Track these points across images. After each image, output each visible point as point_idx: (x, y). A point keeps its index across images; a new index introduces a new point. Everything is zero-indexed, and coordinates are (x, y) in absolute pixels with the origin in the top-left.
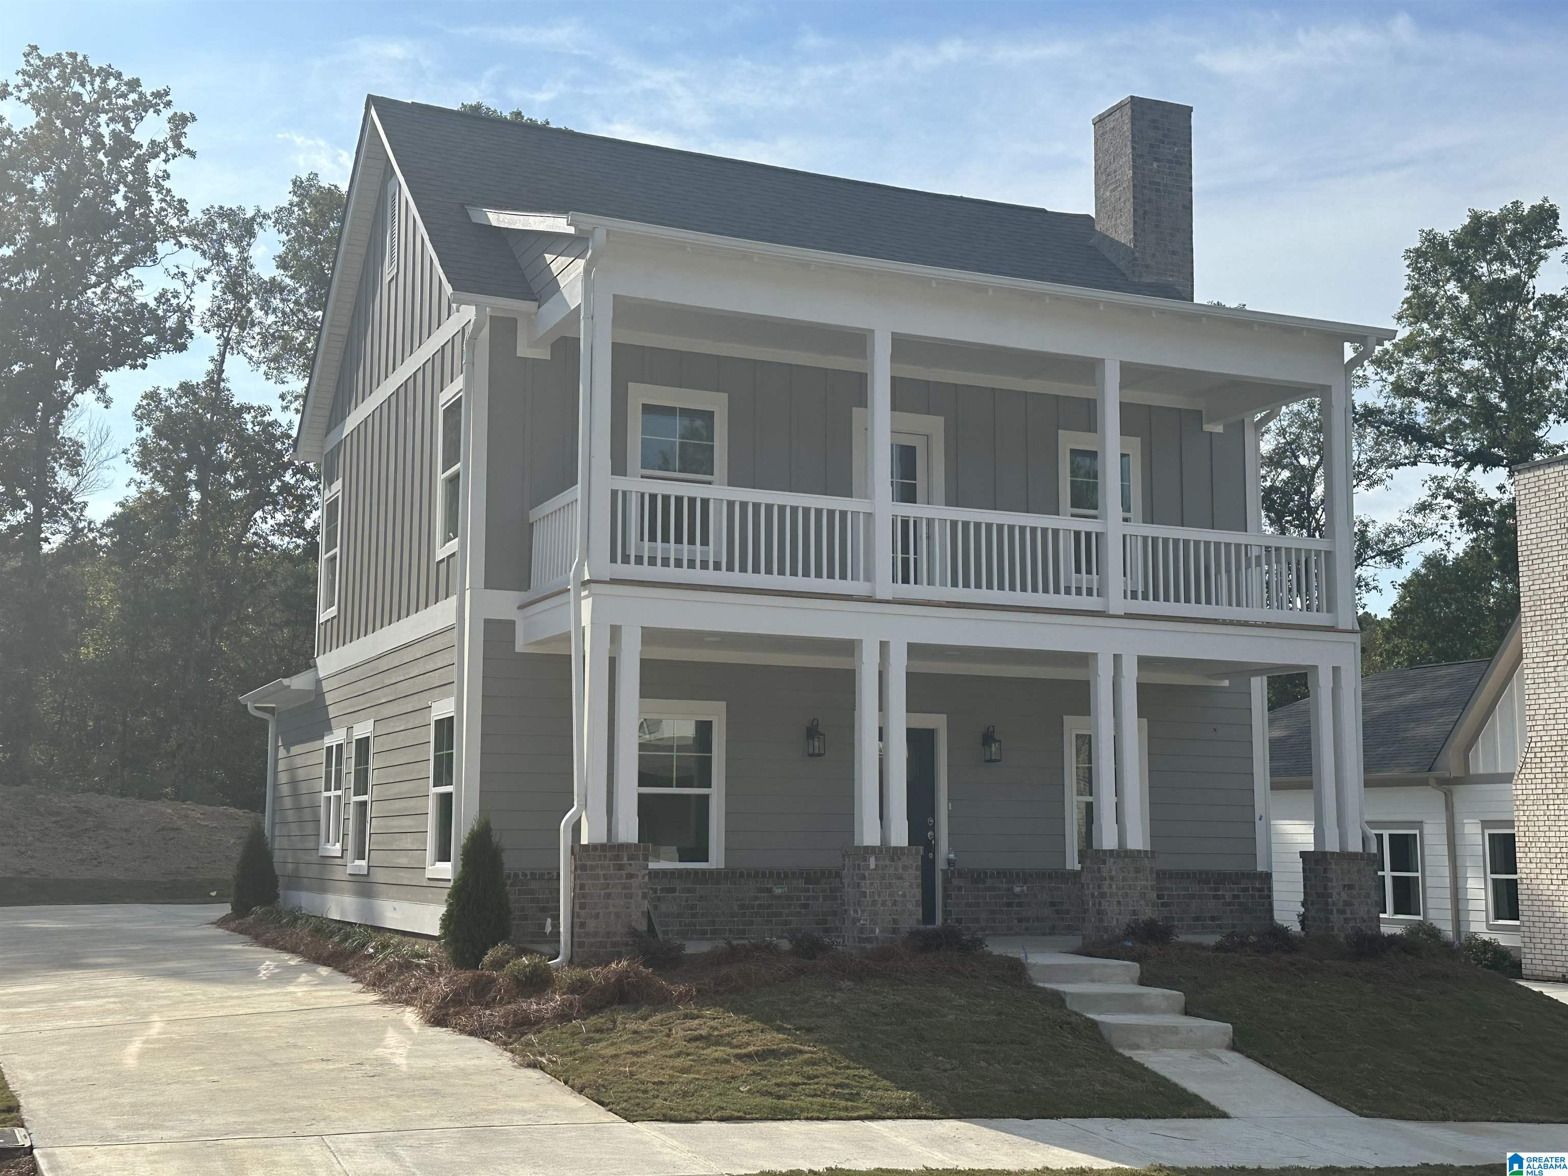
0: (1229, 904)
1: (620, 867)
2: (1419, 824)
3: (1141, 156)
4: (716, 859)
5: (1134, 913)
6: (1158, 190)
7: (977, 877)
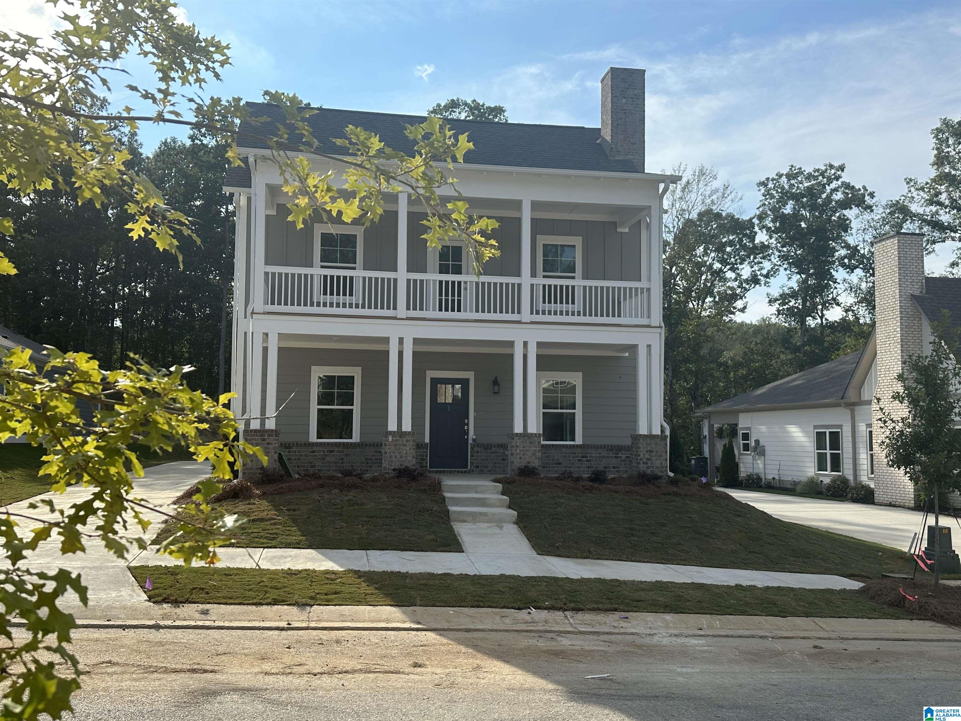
0: (624, 461)
1: (264, 440)
2: (840, 426)
3: (616, 97)
4: (356, 438)
5: (529, 462)
6: (625, 113)
7: (487, 447)
